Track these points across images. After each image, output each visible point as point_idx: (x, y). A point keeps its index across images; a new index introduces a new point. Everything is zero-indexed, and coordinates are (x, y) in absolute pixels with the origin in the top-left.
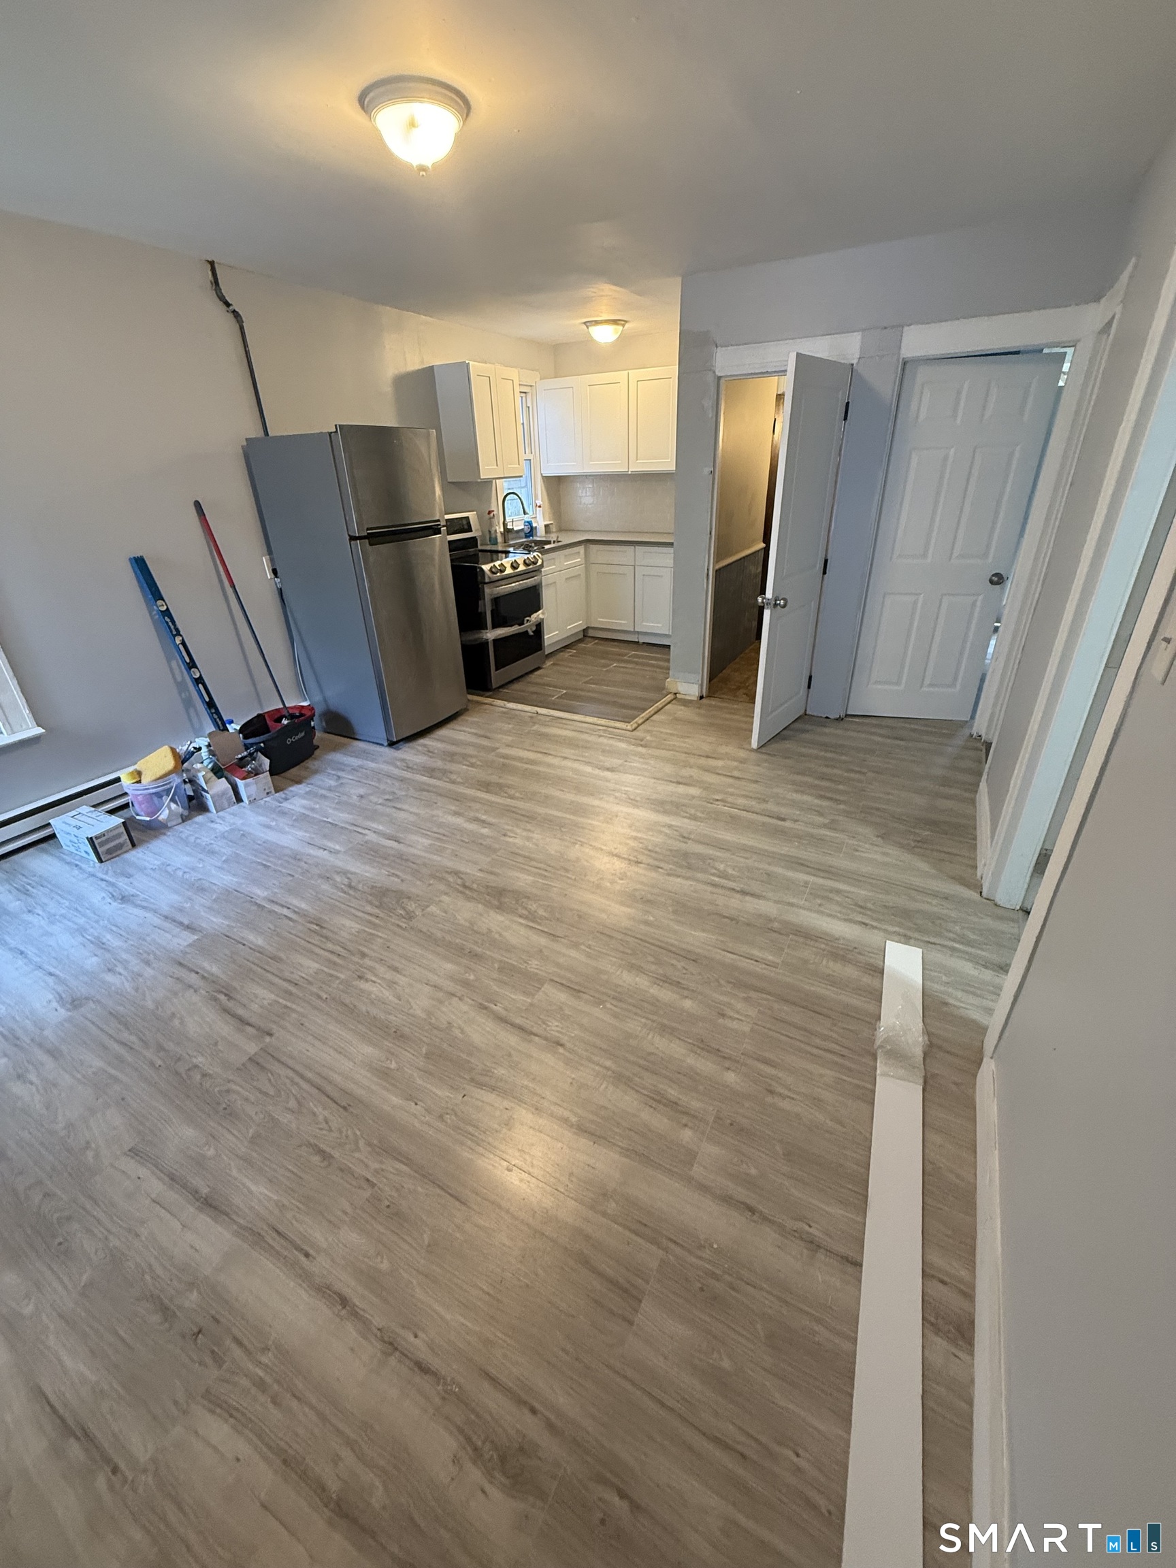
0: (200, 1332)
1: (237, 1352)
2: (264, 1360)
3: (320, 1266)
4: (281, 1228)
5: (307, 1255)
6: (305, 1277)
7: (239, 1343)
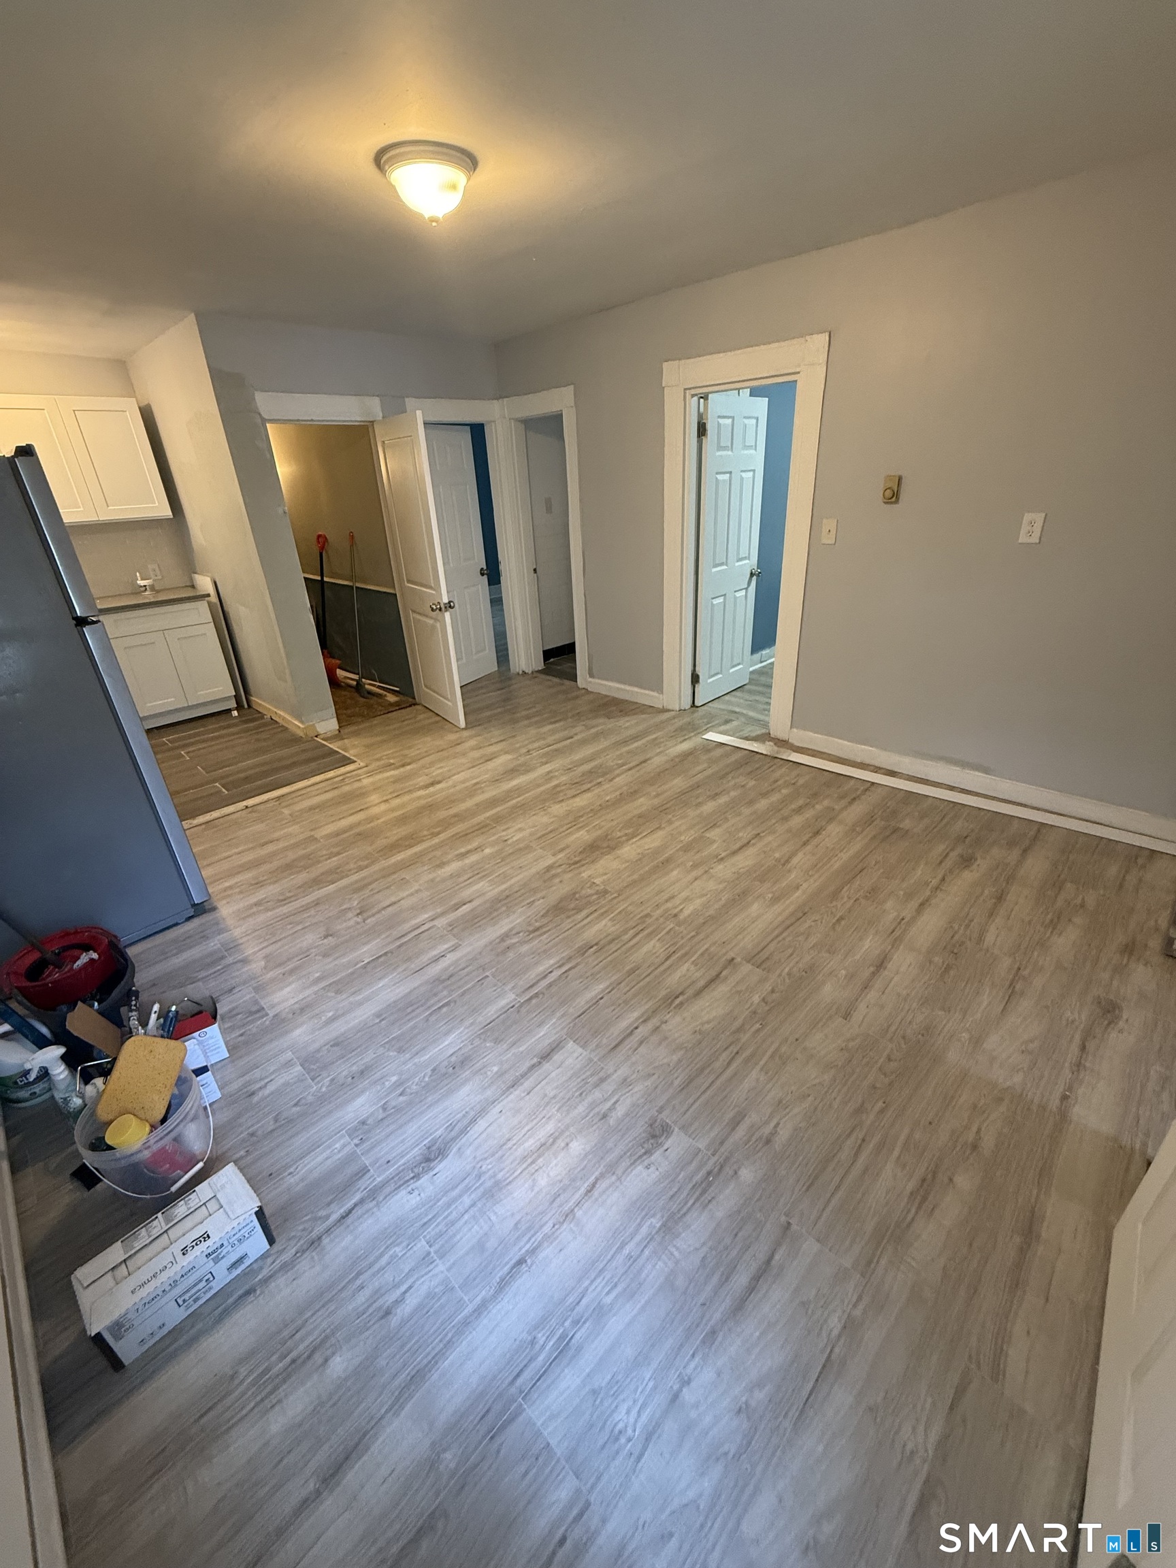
0: (952, 952)
1: (956, 937)
2: (956, 928)
3: (907, 913)
4: (890, 931)
5: (903, 919)
6: (914, 919)
7: (952, 937)
